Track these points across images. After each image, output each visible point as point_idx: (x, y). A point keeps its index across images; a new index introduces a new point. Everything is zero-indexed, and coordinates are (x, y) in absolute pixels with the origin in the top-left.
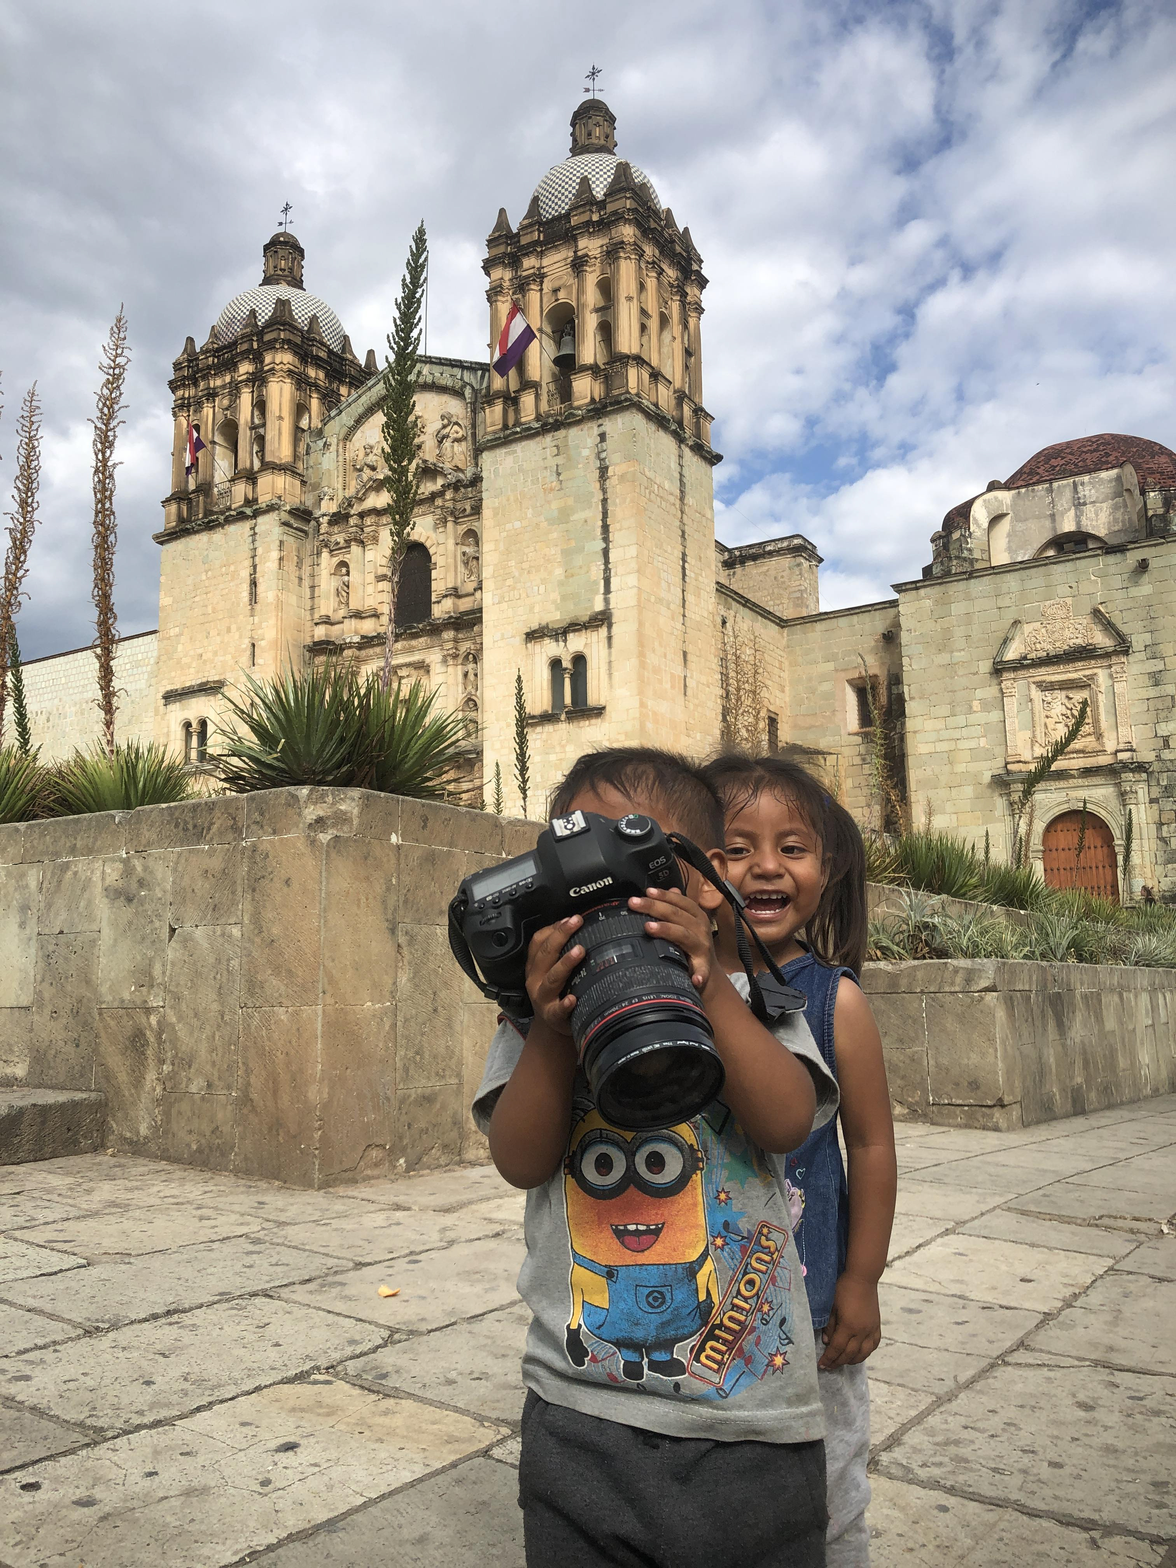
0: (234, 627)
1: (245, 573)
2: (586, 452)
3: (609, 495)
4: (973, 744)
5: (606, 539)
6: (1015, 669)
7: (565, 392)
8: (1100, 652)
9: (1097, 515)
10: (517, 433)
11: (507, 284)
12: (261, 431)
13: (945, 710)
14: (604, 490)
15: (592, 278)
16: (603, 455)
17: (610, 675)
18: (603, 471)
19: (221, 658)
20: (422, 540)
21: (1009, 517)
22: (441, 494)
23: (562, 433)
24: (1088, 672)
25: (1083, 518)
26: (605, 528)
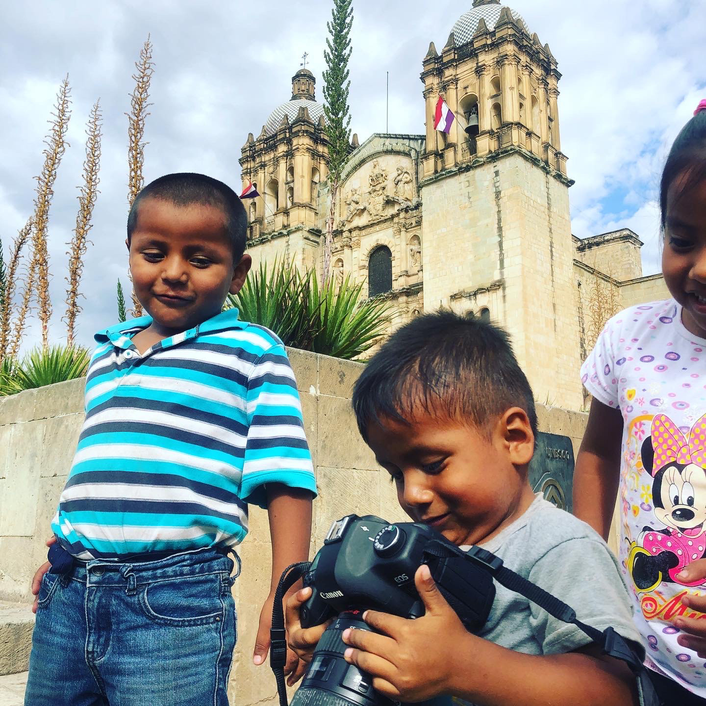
2: (486, 183)
3: (501, 209)
5: (500, 236)
7: (473, 149)
10: (443, 175)
11: (435, 87)
12: (292, 185)
14: (499, 206)
15: (488, 78)
16: (497, 184)
17: (505, 320)
18: (498, 194)
20: (386, 243)
22: (397, 215)
23: (471, 172)
26: (500, 229)
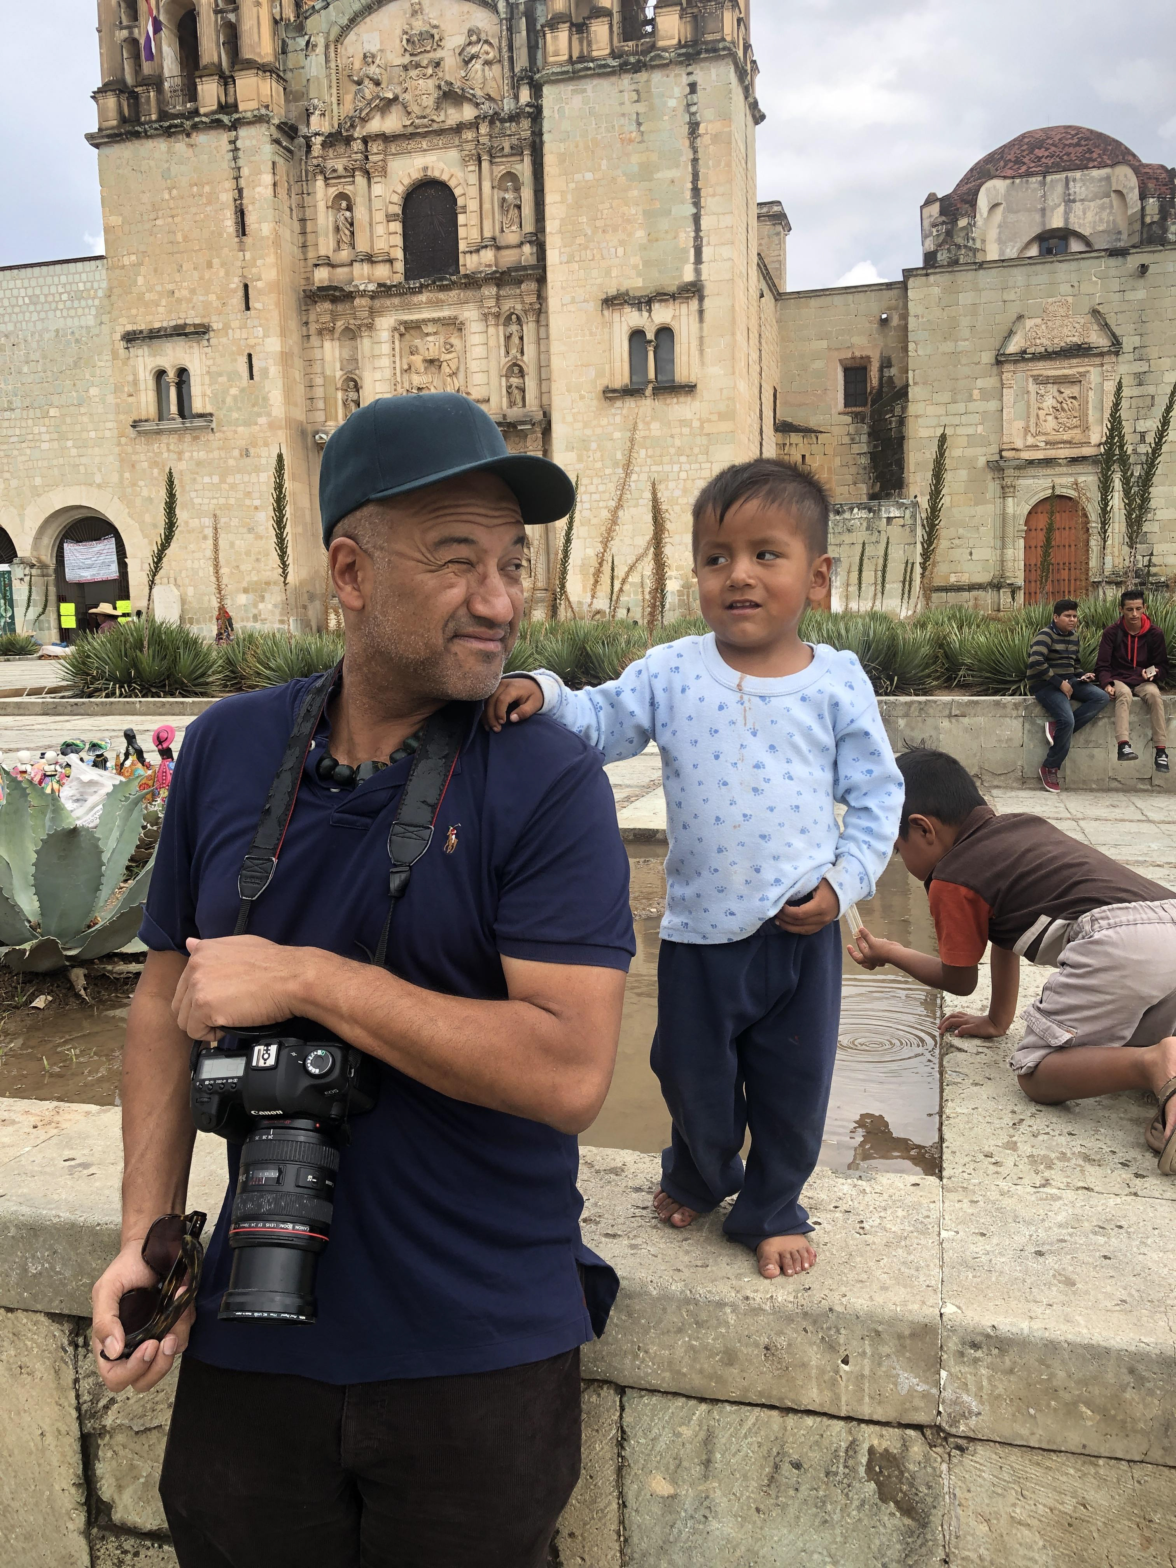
0: (216, 261)
1: (227, 197)
2: (672, 103)
3: (700, 155)
4: (970, 431)
5: (697, 204)
6: (1016, 362)
8: (1095, 351)
9: (1085, 214)
10: (590, 69)
12: (232, 17)
13: (946, 397)
14: (695, 151)
16: (693, 109)
17: (701, 351)
18: (694, 127)
19: (201, 298)
20: (445, 177)
21: (1001, 208)
22: (474, 125)
23: (643, 76)
24: (1081, 370)
25: (1072, 215)
26: (696, 191)
